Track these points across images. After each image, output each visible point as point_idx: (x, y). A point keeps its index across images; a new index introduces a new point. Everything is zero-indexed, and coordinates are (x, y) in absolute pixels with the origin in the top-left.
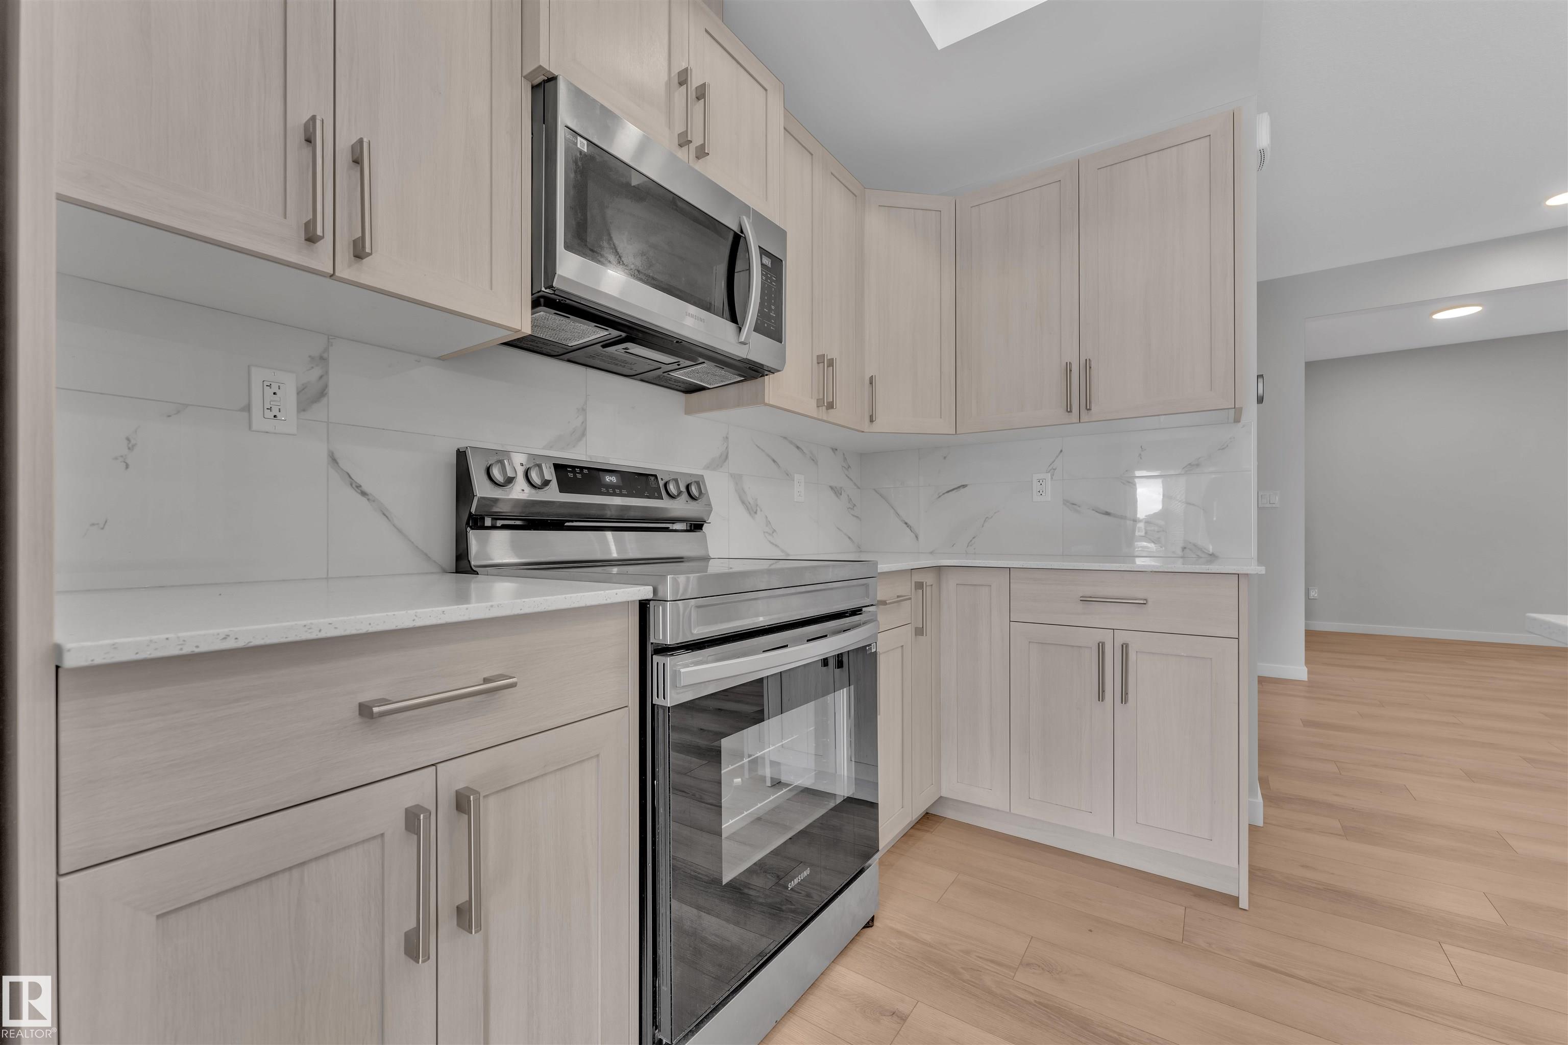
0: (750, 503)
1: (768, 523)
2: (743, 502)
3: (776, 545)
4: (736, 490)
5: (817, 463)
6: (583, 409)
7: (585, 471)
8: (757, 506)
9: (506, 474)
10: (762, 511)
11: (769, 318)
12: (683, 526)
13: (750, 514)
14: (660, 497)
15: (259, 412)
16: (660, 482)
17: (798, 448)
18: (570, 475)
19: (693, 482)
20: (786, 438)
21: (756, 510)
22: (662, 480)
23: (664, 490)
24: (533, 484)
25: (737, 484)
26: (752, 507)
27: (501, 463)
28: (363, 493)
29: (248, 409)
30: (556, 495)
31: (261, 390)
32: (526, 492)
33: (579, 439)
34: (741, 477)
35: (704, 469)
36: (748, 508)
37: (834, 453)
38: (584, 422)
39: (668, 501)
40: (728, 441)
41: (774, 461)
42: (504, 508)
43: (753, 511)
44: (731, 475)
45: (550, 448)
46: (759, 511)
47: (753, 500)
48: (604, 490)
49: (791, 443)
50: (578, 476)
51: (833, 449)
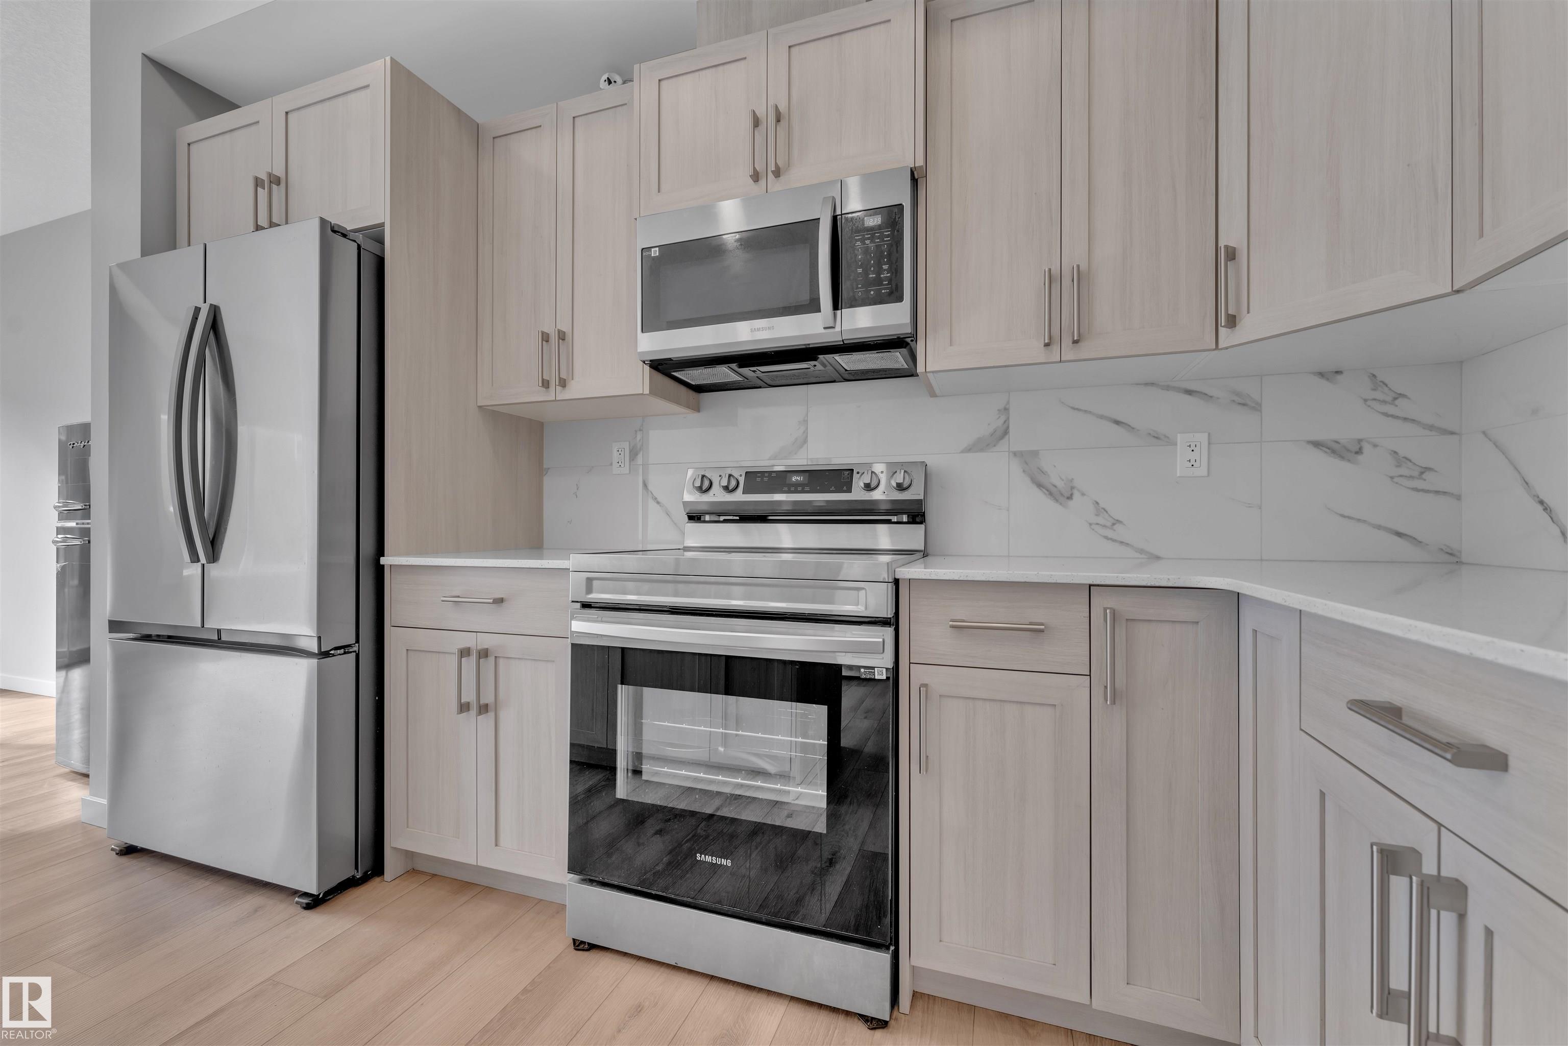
0: (1055, 486)
1: (1099, 510)
2: (1040, 486)
3: (1122, 543)
4: (1024, 471)
5: (1256, 407)
6: (804, 421)
7: (774, 475)
8: (1072, 488)
9: (706, 484)
10: (1083, 494)
11: (878, 281)
12: (905, 518)
13: (1057, 500)
14: (849, 490)
15: (615, 465)
16: (855, 476)
17: (1189, 392)
18: (759, 479)
19: (898, 472)
20: (1152, 384)
21: (1072, 495)
22: (858, 473)
23: (858, 483)
24: (726, 488)
25: (1027, 463)
26: (1060, 491)
27: (703, 476)
28: (658, 503)
29: (611, 464)
30: (739, 496)
31: (615, 454)
32: (717, 496)
33: (801, 447)
34: (1035, 454)
35: (962, 452)
36: (1052, 493)
37: (1328, 379)
38: (806, 432)
39: (857, 494)
40: (1009, 414)
41: (1117, 422)
42: (704, 508)
43: (1064, 496)
44: (1015, 454)
45: (775, 457)
46: (1076, 495)
47: (1063, 480)
48: (786, 489)
49: (1168, 388)
50: (766, 479)
51: (1321, 375)
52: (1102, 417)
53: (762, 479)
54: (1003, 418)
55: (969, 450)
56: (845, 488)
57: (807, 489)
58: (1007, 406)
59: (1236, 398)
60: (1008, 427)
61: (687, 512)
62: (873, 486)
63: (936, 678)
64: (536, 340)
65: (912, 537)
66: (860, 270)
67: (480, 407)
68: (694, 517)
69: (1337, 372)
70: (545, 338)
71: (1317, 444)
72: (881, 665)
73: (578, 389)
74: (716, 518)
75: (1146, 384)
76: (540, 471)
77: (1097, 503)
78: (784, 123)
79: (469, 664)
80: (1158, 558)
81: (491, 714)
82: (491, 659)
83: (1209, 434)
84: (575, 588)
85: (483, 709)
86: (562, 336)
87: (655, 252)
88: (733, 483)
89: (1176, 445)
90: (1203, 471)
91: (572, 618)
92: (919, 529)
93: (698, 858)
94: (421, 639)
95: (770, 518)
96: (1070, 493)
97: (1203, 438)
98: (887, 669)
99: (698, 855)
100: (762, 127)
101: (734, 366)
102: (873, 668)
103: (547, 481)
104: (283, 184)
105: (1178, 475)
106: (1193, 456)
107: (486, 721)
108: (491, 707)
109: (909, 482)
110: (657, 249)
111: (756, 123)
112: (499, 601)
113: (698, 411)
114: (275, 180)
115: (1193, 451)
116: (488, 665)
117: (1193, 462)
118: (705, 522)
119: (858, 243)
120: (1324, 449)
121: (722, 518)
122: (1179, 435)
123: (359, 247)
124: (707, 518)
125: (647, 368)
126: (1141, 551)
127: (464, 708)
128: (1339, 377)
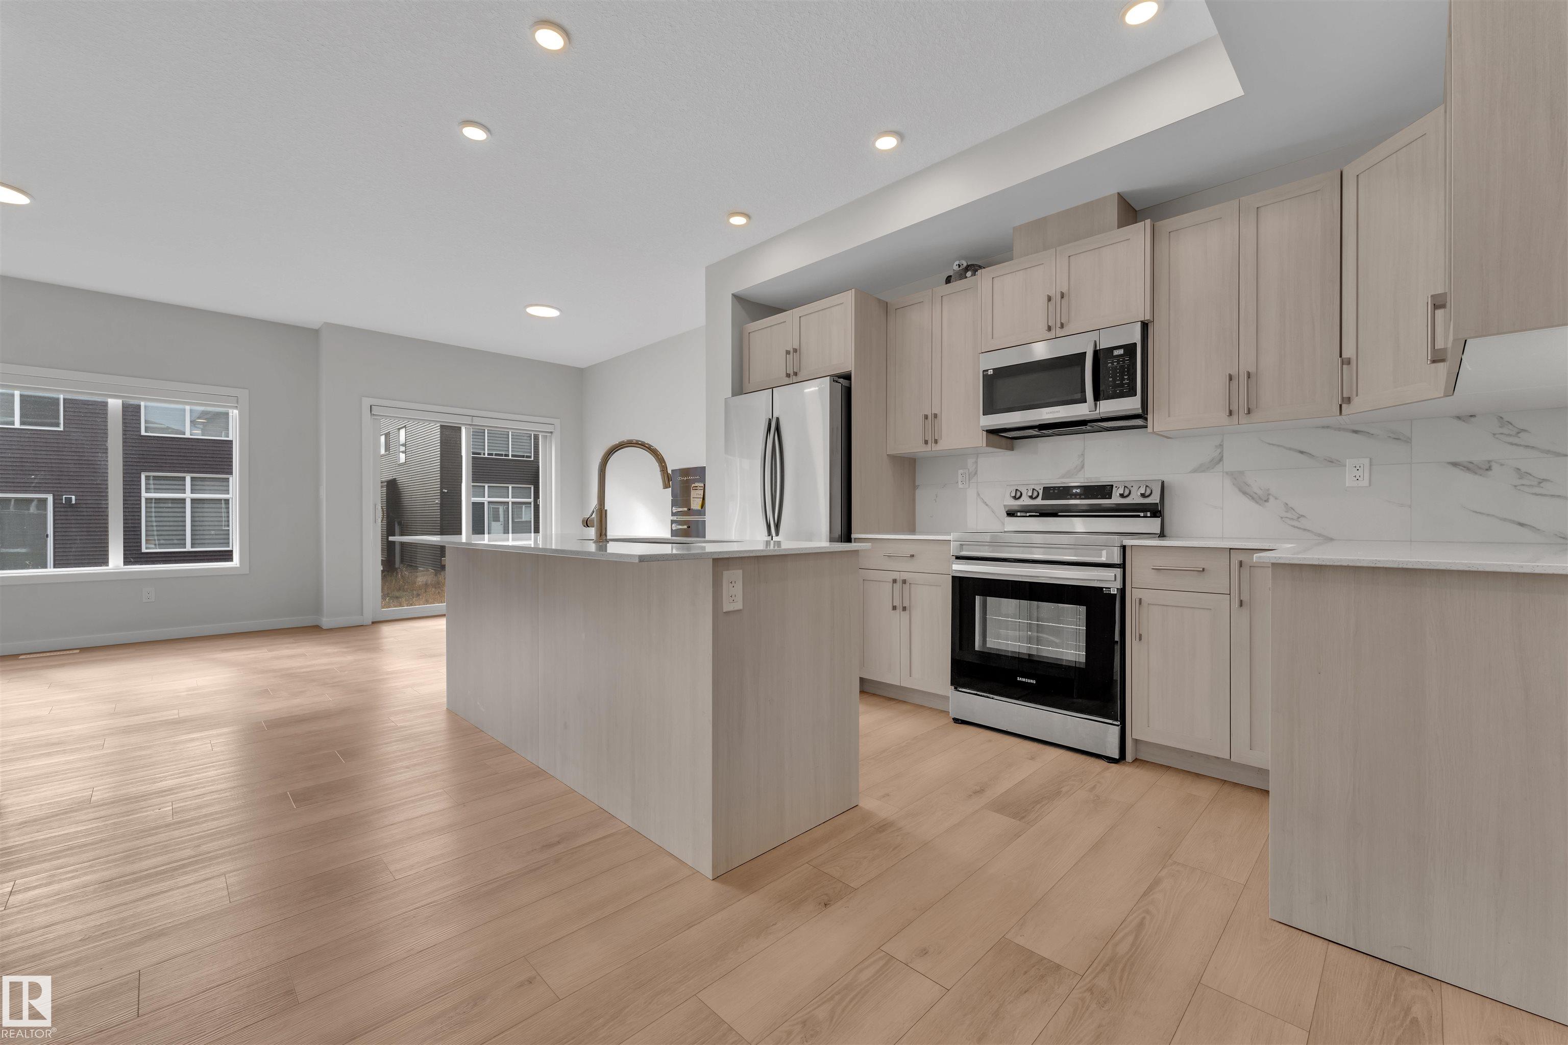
0: (1256, 494)
1: (1288, 508)
2: (1245, 493)
3: (1305, 530)
4: (1233, 484)
5: (1408, 441)
6: (1082, 455)
7: (1061, 488)
8: (1269, 495)
9: (1018, 494)
10: (1276, 499)
11: (1122, 385)
12: (1149, 514)
13: (1257, 502)
14: (1110, 498)
15: (960, 483)
16: (1114, 489)
17: (1355, 432)
18: (1051, 491)
19: (1142, 486)
20: (1328, 427)
21: (1268, 499)
22: (1116, 487)
23: (1116, 493)
24: (1031, 497)
25: (1235, 479)
26: (1259, 496)
27: (1016, 490)
28: (987, 505)
29: (958, 482)
30: (1039, 501)
31: (960, 476)
32: (1025, 501)
33: (1080, 470)
34: (1242, 473)
35: (1191, 472)
36: (1253, 497)
37: (1464, 421)
38: (1083, 462)
39: (1116, 499)
40: (1223, 448)
41: (1302, 452)
42: (1016, 508)
43: (1262, 500)
44: (1227, 473)
45: (1063, 477)
46: (1272, 499)
47: (1262, 490)
48: (1069, 497)
49: (1339, 429)
50: (1056, 491)
51: (1459, 418)
52: (1290, 449)
53: (1054, 491)
54: (1219, 451)
55: (1195, 471)
56: (1107, 496)
57: (1083, 497)
58: (1222, 444)
59: (1391, 435)
60: (1222, 457)
61: (1007, 510)
62: (1125, 495)
63: (1146, 596)
64: (921, 418)
65: (1153, 525)
66: (1111, 379)
67: (888, 455)
68: (1011, 514)
69: (1471, 416)
70: (926, 417)
71: (1455, 464)
72: (1114, 588)
73: (944, 445)
74: (1024, 515)
75: (1323, 427)
76: (914, 487)
77: (1287, 504)
78: (1066, 298)
79: (897, 586)
80: (1332, 539)
81: (907, 612)
82: (908, 584)
83: (1370, 459)
84: (953, 549)
85: (904, 609)
86: (936, 416)
87: (990, 372)
88: (1035, 494)
89: (1346, 466)
90: (1366, 483)
91: (953, 563)
92: (1158, 521)
93: (1018, 679)
94: (872, 575)
95: (1059, 514)
96: (1267, 498)
97: (1366, 461)
98: (1117, 589)
99: (1018, 678)
100: (1053, 301)
101: (1036, 430)
102: (1110, 588)
103: (918, 492)
104: (798, 352)
105: (1347, 486)
106: (1358, 474)
107: (905, 615)
108: (908, 608)
109: (1150, 491)
110: (992, 370)
111: (1049, 299)
112: (912, 556)
113: (1012, 450)
114: (795, 351)
115: (1358, 470)
116: (906, 587)
117: (1358, 477)
118: (1017, 516)
119: (1110, 365)
120: (1461, 467)
121: (1028, 514)
122: (1347, 460)
123: (842, 385)
124: (1019, 514)
125: (985, 432)
126: (1320, 535)
127: (894, 608)
128: (1473, 419)
